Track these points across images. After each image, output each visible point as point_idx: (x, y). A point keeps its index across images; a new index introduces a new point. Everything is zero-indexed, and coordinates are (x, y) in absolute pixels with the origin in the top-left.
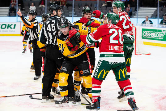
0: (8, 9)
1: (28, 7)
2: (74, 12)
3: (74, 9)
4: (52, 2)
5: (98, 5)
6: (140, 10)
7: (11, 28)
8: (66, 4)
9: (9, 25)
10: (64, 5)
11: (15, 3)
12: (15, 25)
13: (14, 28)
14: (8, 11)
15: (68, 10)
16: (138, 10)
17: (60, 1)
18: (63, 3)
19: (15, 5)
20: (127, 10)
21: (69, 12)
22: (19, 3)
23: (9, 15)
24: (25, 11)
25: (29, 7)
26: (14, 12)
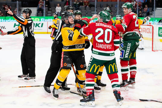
0: (36, 10)
1: (54, 7)
2: (97, 12)
3: (96, 9)
4: (76, 3)
5: (118, 6)
6: (156, 10)
7: (39, 27)
8: (89, 5)
9: (37, 24)
10: (87, 6)
11: (42, 4)
12: (42, 24)
13: (42, 26)
14: (36, 11)
15: (90, 11)
16: (155, 11)
17: (83, 2)
18: (86, 4)
19: (43, 6)
20: (145, 10)
21: (92, 12)
22: (46, 4)
23: (37, 15)
24: (51, 11)
25: (56, 8)
26: (41, 12)
